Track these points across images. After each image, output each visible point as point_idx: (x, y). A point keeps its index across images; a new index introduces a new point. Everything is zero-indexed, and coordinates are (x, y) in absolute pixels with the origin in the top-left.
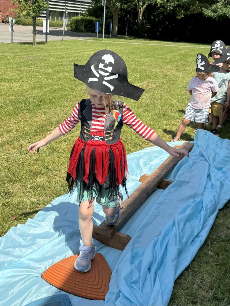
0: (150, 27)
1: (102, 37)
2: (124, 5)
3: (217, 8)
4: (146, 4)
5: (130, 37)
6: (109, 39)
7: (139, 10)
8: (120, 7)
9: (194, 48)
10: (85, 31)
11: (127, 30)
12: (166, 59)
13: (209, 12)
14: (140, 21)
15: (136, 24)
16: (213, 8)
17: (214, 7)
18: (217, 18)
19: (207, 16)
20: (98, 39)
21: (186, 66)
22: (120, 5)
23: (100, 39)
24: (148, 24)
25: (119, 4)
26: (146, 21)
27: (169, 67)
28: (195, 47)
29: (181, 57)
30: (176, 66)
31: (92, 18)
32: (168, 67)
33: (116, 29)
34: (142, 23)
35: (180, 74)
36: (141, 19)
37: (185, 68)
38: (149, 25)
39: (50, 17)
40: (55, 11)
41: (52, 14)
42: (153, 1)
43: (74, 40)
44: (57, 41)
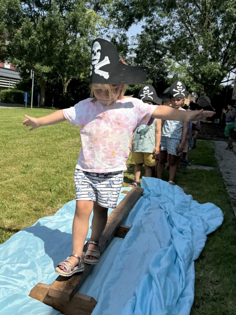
0: (74, 100)
1: (31, 107)
2: (50, 80)
5: (56, 108)
6: (37, 109)
7: (63, 85)
8: (47, 80)
10: (14, 102)
11: (53, 101)
14: (65, 94)
15: (61, 97)
20: (27, 108)
23: (29, 108)
24: (72, 97)
25: (46, 78)
26: (70, 95)
31: (21, 91)
33: (43, 100)
34: (67, 96)
36: (66, 93)
42: (77, 76)
43: (3, 108)
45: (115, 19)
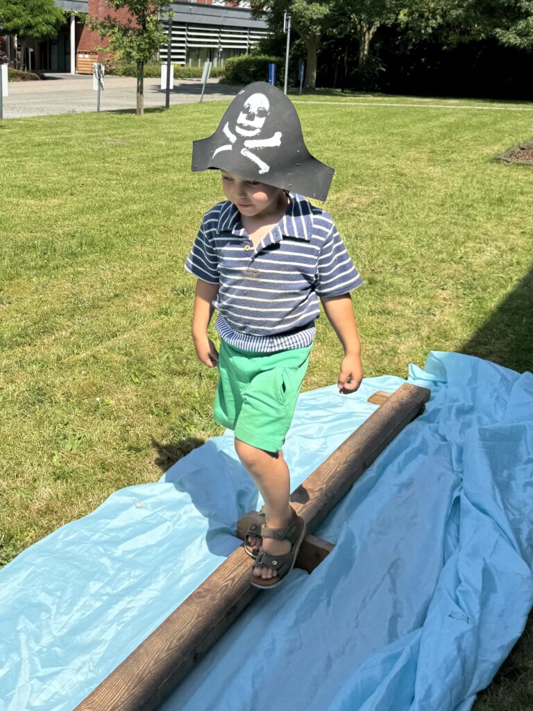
0: (384, 70)
2: (330, 29)
3: (528, 26)
4: (376, 25)
6: (297, 97)
7: (361, 38)
8: (319, 34)
11: (336, 77)
14: (364, 58)
15: (357, 65)
17: (522, 24)
18: (531, 48)
19: (506, 45)
21: (452, 152)
22: (320, 29)
25: (318, 29)
26: (376, 59)
28: (480, 108)
29: (445, 130)
30: (428, 151)
31: (268, 58)
32: (410, 155)
33: (313, 76)
34: (368, 61)
38: (383, 67)
39: (190, 60)
40: (200, 48)
41: (194, 54)
42: (389, 19)
43: (225, 101)
44: (190, 104)
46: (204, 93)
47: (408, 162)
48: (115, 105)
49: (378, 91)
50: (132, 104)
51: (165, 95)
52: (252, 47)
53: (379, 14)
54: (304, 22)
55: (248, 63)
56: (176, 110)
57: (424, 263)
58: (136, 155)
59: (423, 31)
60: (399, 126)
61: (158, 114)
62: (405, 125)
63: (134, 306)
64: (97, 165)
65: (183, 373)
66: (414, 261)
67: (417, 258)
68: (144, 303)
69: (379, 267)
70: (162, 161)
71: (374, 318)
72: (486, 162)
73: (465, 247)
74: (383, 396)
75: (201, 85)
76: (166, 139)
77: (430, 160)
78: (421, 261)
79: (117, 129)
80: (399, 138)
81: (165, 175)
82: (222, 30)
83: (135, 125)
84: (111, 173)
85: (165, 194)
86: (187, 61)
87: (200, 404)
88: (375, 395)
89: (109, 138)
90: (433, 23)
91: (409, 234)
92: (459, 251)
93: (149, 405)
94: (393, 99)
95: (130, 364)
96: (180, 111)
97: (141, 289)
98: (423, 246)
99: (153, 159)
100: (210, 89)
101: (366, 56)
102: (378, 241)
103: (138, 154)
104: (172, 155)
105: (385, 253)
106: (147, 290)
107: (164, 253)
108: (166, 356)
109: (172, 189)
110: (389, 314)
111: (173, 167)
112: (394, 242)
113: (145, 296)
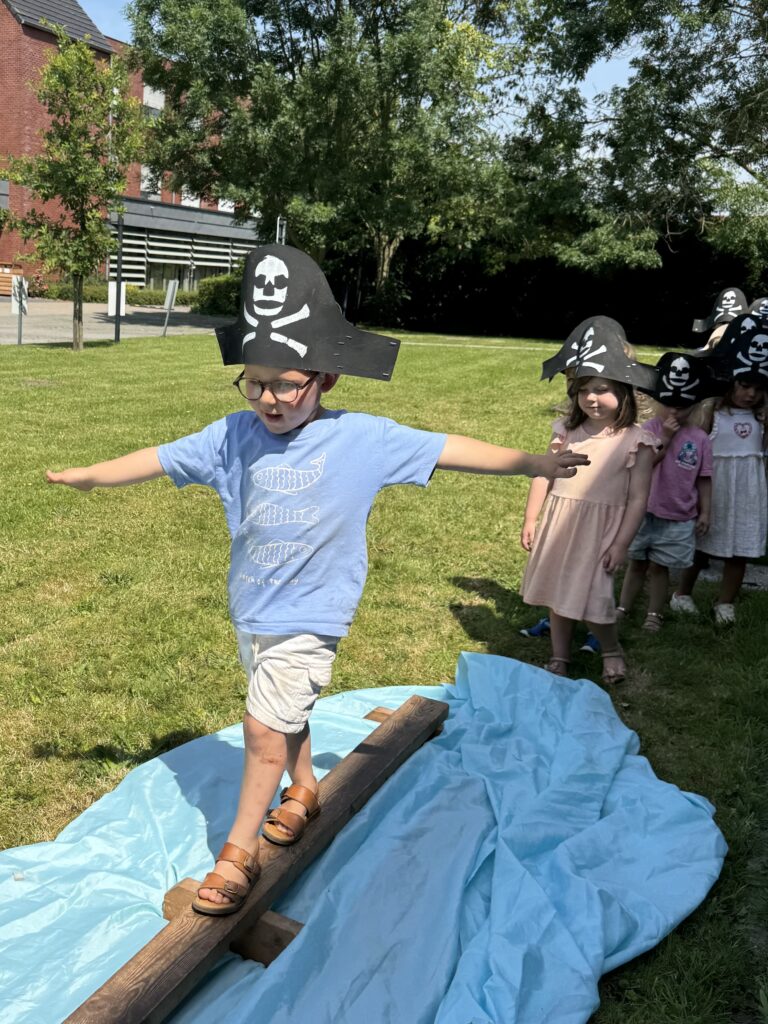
0: (409, 298)
2: (339, 242)
3: (596, 241)
4: (398, 236)
7: (379, 254)
8: (323, 246)
9: (530, 351)
11: (345, 305)
12: (439, 383)
13: (573, 253)
14: (383, 283)
15: (373, 290)
16: (585, 241)
17: (587, 238)
18: (598, 269)
19: (566, 266)
21: (493, 402)
22: (325, 240)
24: (403, 291)
25: (322, 239)
26: (399, 283)
27: (442, 403)
28: (532, 349)
29: (486, 375)
30: (462, 400)
32: (438, 405)
34: (389, 288)
35: (472, 425)
37: (490, 408)
38: (408, 294)
39: (152, 280)
40: (164, 264)
41: (157, 272)
42: (416, 228)
43: (196, 335)
44: (147, 338)
45: (543, 45)
46: (169, 324)
47: (435, 415)
48: (45, 337)
49: (401, 328)
50: (68, 336)
51: (113, 326)
52: (235, 266)
53: (403, 222)
54: (304, 229)
55: (229, 285)
56: (129, 346)
57: (450, 540)
58: (67, 400)
59: (460, 247)
60: (426, 369)
61: (105, 349)
62: (434, 369)
63: (44, 599)
64: (10, 413)
65: (107, 689)
66: (436, 539)
67: (441, 534)
68: (58, 595)
69: (390, 546)
70: (102, 409)
71: (379, 613)
72: (537, 415)
73: (505, 520)
74: (384, 714)
75: (164, 315)
76: (112, 380)
77: (463, 411)
78: (445, 539)
79: (44, 365)
80: (425, 384)
81: (106, 427)
82: (195, 241)
83: (69, 363)
84: (29, 422)
85: (103, 451)
86: (148, 282)
87: (127, 732)
88: (373, 712)
89: (30, 378)
90: (473, 236)
91: (432, 503)
92: (496, 526)
93: (53, 733)
94: (420, 336)
95: (30, 678)
96: (134, 347)
97: (56, 575)
98: (449, 519)
99: (90, 406)
100: (177, 320)
101: (385, 279)
102: (390, 513)
103: (71, 400)
104: (118, 401)
105: (398, 527)
106: (64, 577)
107: (94, 528)
108: (84, 665)
109: (113, 444)
110: (399, 606)
111: (118, 416)
112: (411, 514)
113: (61, 584)
